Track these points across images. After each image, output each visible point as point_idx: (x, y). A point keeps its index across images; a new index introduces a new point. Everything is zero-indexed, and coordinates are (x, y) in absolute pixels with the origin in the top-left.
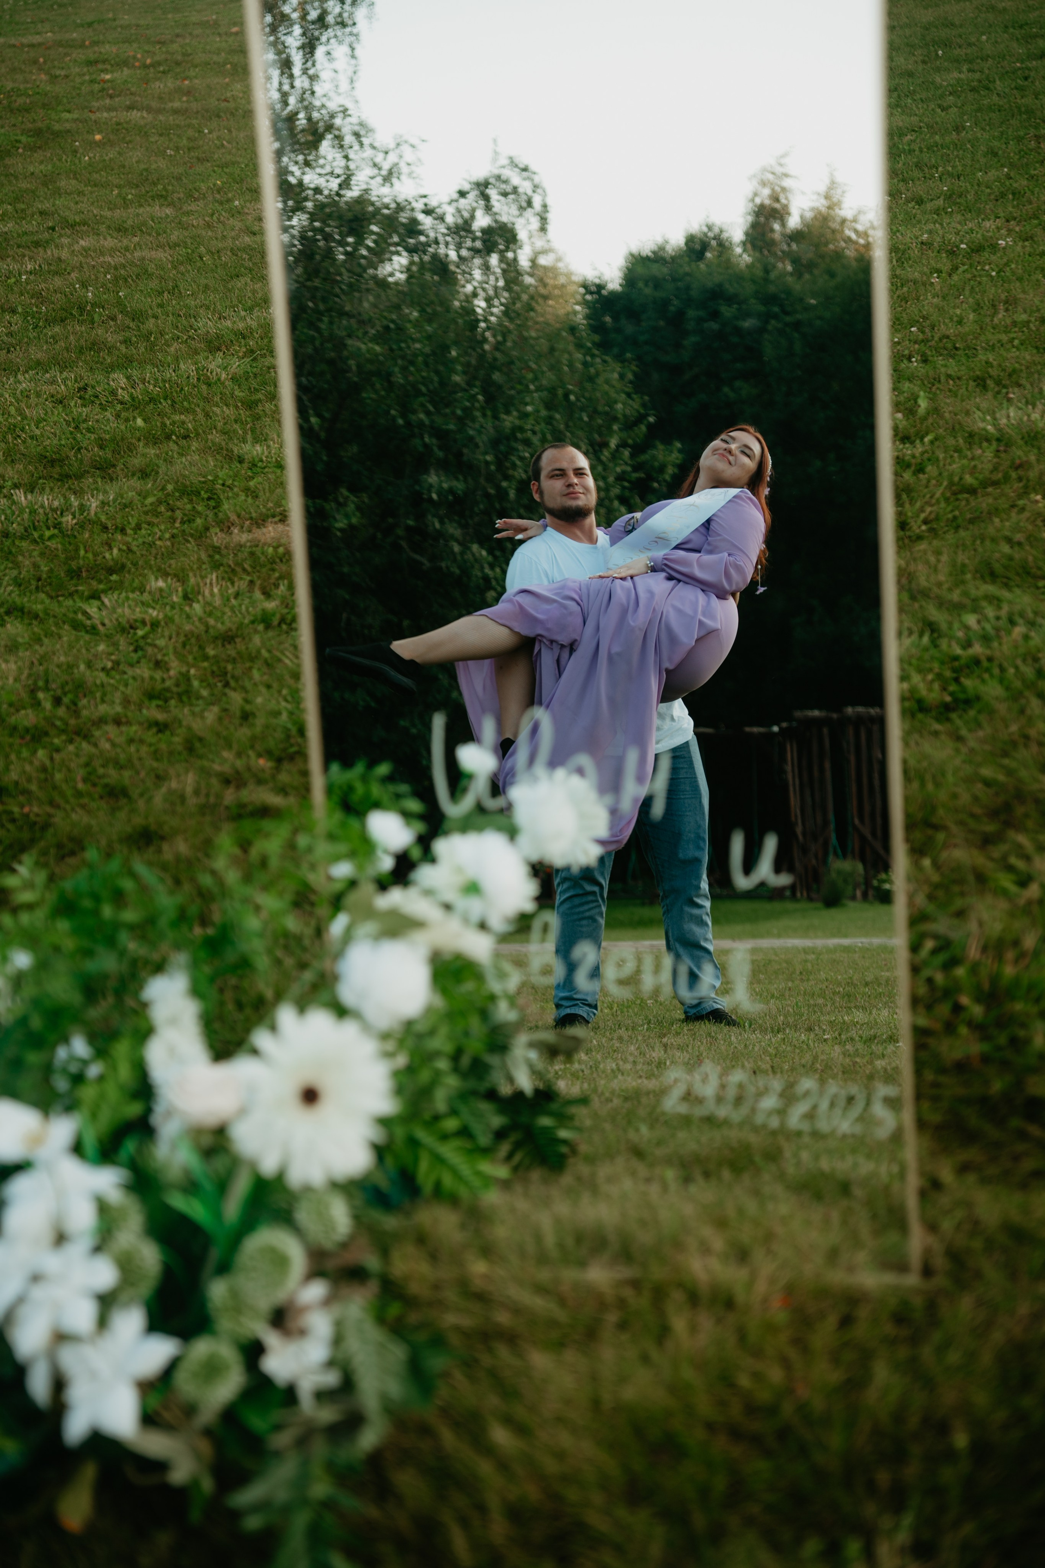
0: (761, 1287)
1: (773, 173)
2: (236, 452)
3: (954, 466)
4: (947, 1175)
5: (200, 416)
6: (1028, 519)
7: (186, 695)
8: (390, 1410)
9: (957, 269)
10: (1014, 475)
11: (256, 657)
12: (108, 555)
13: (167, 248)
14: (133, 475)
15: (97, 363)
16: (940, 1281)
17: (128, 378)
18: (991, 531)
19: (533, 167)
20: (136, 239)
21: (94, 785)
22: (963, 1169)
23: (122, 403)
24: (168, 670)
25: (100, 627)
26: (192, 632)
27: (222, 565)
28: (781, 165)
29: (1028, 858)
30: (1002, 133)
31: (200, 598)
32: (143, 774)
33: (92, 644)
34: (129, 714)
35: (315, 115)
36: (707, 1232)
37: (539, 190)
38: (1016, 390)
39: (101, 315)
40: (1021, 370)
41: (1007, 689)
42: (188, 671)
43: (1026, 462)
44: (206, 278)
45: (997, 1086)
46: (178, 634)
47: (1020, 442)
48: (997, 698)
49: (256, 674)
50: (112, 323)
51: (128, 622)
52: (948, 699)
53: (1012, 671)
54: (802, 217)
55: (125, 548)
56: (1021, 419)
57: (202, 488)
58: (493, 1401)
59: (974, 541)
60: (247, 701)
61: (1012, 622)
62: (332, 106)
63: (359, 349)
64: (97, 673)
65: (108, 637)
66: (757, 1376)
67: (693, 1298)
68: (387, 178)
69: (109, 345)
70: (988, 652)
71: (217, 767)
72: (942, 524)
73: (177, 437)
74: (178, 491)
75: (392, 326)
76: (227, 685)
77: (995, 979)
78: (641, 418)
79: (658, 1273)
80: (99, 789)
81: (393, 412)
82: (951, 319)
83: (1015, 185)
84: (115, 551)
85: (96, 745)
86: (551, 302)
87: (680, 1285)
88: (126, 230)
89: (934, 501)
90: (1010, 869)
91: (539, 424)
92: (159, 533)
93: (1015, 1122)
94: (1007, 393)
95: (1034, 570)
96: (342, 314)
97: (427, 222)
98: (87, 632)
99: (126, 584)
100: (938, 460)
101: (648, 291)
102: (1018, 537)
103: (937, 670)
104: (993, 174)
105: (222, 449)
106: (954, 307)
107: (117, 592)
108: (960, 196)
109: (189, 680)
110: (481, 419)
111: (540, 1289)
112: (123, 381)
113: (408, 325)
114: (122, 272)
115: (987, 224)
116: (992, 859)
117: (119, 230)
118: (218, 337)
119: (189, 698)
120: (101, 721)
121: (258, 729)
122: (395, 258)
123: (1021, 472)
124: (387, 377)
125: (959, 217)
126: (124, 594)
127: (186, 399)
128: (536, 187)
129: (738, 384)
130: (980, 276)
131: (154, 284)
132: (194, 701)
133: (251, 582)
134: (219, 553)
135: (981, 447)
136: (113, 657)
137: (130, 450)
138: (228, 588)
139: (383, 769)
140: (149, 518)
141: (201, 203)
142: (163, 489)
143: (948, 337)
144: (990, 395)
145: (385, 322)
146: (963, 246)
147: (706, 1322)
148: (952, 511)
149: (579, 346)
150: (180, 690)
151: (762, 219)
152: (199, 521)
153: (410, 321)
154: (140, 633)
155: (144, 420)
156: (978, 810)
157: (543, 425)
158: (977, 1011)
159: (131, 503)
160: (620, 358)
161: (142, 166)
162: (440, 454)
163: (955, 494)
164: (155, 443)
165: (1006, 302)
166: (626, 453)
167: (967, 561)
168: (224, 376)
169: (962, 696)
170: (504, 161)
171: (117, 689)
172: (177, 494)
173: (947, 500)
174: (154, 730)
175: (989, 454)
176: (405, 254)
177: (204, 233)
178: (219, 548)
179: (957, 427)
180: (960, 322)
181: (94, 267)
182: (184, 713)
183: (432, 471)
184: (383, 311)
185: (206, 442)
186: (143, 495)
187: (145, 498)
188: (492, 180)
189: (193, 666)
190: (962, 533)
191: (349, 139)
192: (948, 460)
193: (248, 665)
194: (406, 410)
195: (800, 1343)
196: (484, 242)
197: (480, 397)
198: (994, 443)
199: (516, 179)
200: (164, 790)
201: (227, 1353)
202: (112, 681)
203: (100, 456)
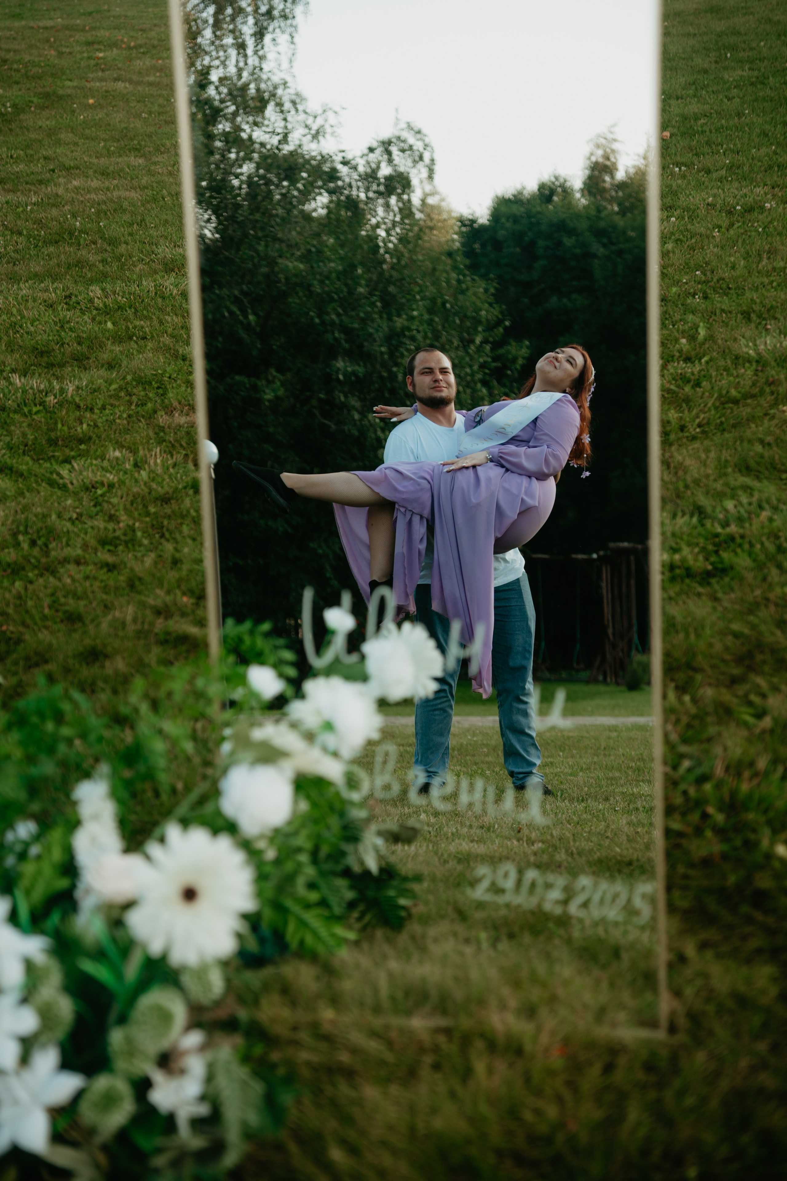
0: (544, 1039)
1: (605, 138)
2: (181, 352)
3: (723, 382)
4: (690, 950)
5: (156, 322)
6: (777, 425)
7: (131, 543)
8: (248, 1135)
9: (733, 225)
10: (768, 390)
11: (186, 515)
12: (79, 429)
13: (138, 190)
14: (102, 366)
15: (80, 277)
16: (681, 1037)
17: (103, 290)
18: (748, 434)
19: (424, 131)
20: (116, 182)
21: (57, 611)
22: (703, 946)
23: (97, 309)
24: (119, 522)
25: (70, 486)
26: (138, 494)
27: (165, 441)
28: (611, 132)
29: (764, 696)
30: (772, 119)
31: (146, 467)
32: (94, 604)
33: (63, 499)
34: (87, 556)
35: (263, 86)
36: (506, 991)
37: (428, 148)
38: (773, 322)
39: (85, 240)
40: (777, 307)
41: (754, 561)
42: (134, 524)
43: (778, 380)
44: (167, 215)
45: (732, 879)
46: (128, 495)
47: (773, 363)
48: (746, 568)
49: (185, 529)
50: (93, 246)
51: (91, 483)
52: (710, 567)
53: (758, 546)
54: (626, 172)
55: (92, 423)
56: (775, 346)
57: (153, 380)
58: (332, 1124)
59: (735, 442)
60: (177, 550)
61: (761, 507)
62: (276, 79)
63: (287, 266)
64: (64, 522)
65: (75, 494)
66: (538, 1112)
67: (492, 1046)
68: (316, 136)
69: (90, 263)
70: (741, 531)
71: (151, 601)
72: (712, 428)
73: (137, 338)
74: (135, 380)
75: (313, 249)
76: (162, 536)
77: (733, 794)
78: (499, 322)
79: (465, 1023)
80: (60, 614)
81: (312, 314)
82: (727, 265)
83: (780, 160)
84: (85, 426)
85: (60, 580)
86: (435, 232)
87: (482, 1035)
88: (108, 174)
89: (706, 409)
90: (750, 704)
91: (422, 325)
92: (119, 413)
93: (745, 909)
94: (766, 324)
95: (779, 466)
96: (276, 239)
97: (344, 170)
98: (60, 488)
99: (92, 452)
100: (711, 377)
101: (508, 225)
102: (769, 439)
103: (702, 545)
104: (764, 150)
105: (170, 349)
106: (730, 256)
107: (84, 459)
108: (738, 168)
109: (134, 531)
110: (379, 320)
111: (374, 1034)
112: (99, 292)
113: (326, 249)
114: (104, 207)
115: (758, 190)
116: (736, 696)
117: (103, 174)
118: (173, 261)
119: (133, 545)
120: (65, 561)
121: (184, 573)
122: (318, 198)
123: (773, 388)
124: (308, 287)
125: (736, 184)
126: (89, 461)
127: (144, 309)
128: (426, 146)
129: (574, 296)
130: (750, 231)
131: (127, 217)
132: (137, 548)
133: (186, 455)
134: (163, 431)
135: (744, 367)
136: (78, 510)
137: (101, 347)
138: (167, 460)
139: (266, 626)
140: (112, 401)
141: (165, 156)
142: (124, 378)
143: (723, 279)
144: (753, 325)
145: (308, 247)
146: (738, 208)
147: (501, 1066)
148: (720, 418)
149: (455, 267)
150: (127, 538)
151: (596, 173)
152: (150, 405)
153: (327, 246)
154: (99, 492)
155: (113, 324)
156: (727, 657)
157: (425, 326)
158: (719, 818)
159: (99, 388)
160: (484, 277)
161: (123, 125)
162: (347, 346)
163: (723, 403)
164: (120, 342)
165: (769, 252)
166: (488, 347)
167: (729, 458)
168: (175, 292)
169: (720, 566)
170: (403, 125)
171: (78, 536)
172: (134, 383)
173: (716, 408)
174: (105, 570)
175: (750, 373)
176: (326, 194)
177: (167, 179)
178: (164, 427)
179: (727, 351)
180: (733, 268)
181: (82, 202)
182: (129, 557)
183: (340, 359)
184: (306, 238)
185: (159, 343)
186: (108, 382)
187: (110, 385)
188: (394, 140)
189: (139, 520)
190: (727, 435)
191: (287, 106)
192: (719, 377)
193: (179, 521)
194: (321, 312)
195: (572, 1085)
196: (386, 186)
197: (379, 304)
198: (754, 364)
199: (411, 140)
200: (110, 617)
201: (122, 1087)
202: (76, 530)
203: (78, 351)
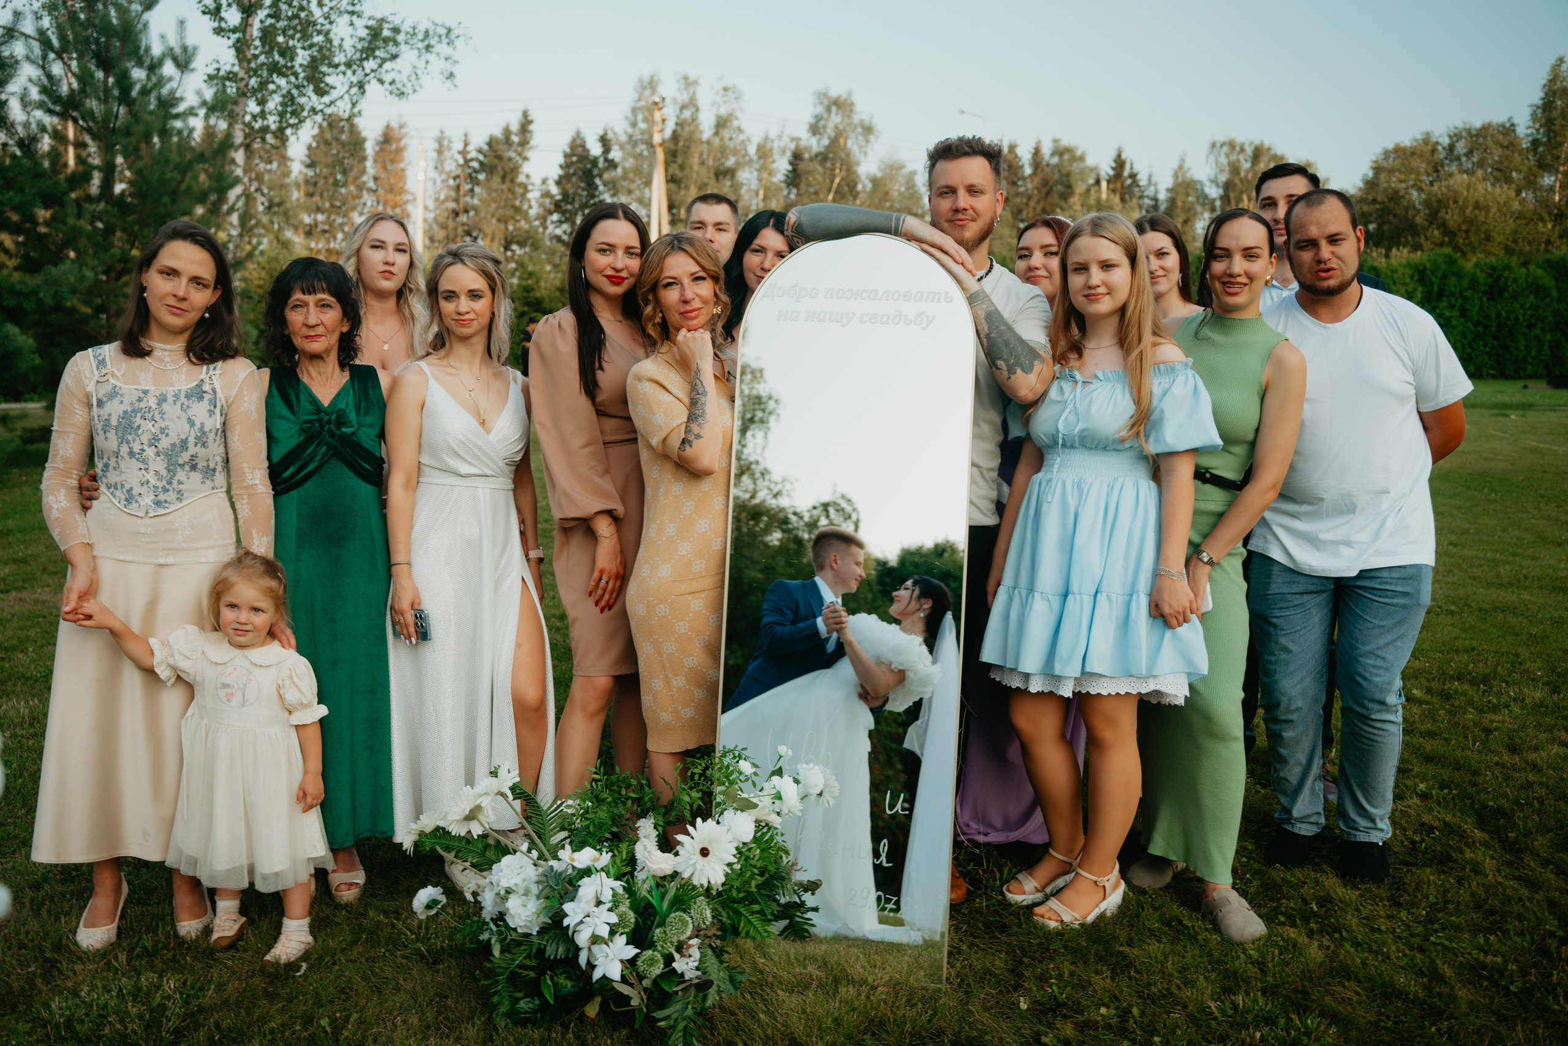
19: (854, 500)
35: (742, 463)
62: (751, 459)
68: (776, 496)
75: (769, 566)
97: (793, 518)
101: (909, 566)
122: (774, 534)
128: (854, 510)
145: (766, 564)
149: (871, 590)
170: (839, 495)
176: (779, 532)
184: (766, 559)
188: (830, 502)
191: (758, 475)
199: (844, 505)
